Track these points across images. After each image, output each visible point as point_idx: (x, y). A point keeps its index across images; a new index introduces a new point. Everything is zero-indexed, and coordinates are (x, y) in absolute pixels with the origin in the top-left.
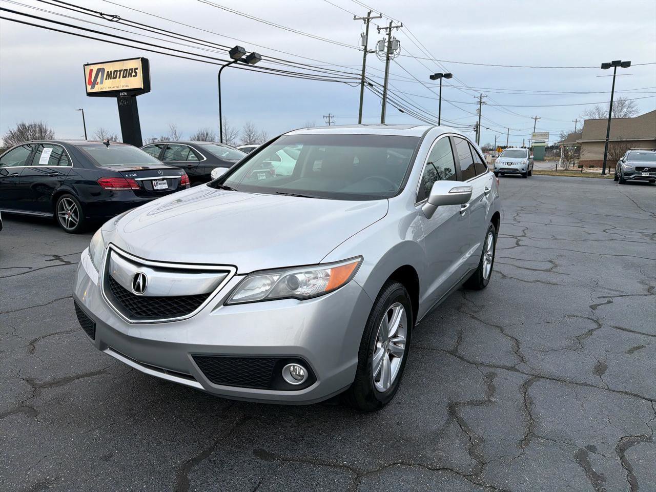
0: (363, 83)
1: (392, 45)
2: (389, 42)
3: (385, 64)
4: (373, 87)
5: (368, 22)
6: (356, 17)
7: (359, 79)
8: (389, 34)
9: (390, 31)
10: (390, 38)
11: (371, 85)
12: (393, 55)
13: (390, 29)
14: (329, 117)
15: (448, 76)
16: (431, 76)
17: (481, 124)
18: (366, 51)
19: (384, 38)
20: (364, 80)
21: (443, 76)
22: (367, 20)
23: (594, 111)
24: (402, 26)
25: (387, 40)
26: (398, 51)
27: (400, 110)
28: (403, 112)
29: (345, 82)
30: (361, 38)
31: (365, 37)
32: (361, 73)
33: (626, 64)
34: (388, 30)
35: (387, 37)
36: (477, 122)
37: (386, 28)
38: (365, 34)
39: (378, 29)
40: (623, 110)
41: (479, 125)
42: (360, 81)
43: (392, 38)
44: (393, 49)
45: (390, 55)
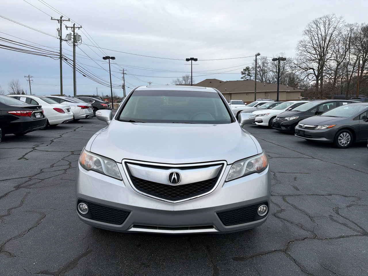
0: (61, 58)
1: (76, 38)
2: (74, 35)
3: (73, 48)
4: (68, 61)
5: (61, 22)
6: (53, 18)
7: (59, 55)
8: (74, 31)
9: (74, 29)
10: (74, 33)
11: (66, 60)
12: (77, 43)
13: (74, 28)
14: (29, 77)
15: (113, 58)
16: (103, 57)
17: (125, 85)
18: (61, 39)
19: (70, 33)
20: (62, 56)
21: (110, 58)
22: (60, 21)
23: (177, 80)
24: (81, 27)
25: (73, 34)
26: (80, 41)
27: (83, 75)
28: (85, 76)
29: (50, 57)
30: (57, 32)
31: (60, 31)
32: (59, 52)
33: (196, 60)
34: (73, 28)
35: (72, 33)
36: (123, 84)
37: (72, 28)
38: (60, 29)
39: (66, 27)
40: (188, 81)
41: (124, 85)
42: (59, 57)
43: (76, 34)
44: (77, 39)
45: (75, 43)
